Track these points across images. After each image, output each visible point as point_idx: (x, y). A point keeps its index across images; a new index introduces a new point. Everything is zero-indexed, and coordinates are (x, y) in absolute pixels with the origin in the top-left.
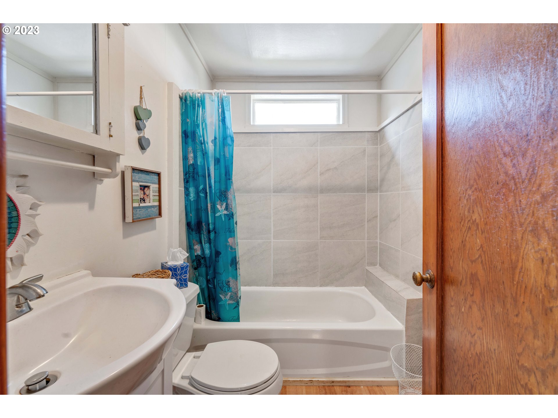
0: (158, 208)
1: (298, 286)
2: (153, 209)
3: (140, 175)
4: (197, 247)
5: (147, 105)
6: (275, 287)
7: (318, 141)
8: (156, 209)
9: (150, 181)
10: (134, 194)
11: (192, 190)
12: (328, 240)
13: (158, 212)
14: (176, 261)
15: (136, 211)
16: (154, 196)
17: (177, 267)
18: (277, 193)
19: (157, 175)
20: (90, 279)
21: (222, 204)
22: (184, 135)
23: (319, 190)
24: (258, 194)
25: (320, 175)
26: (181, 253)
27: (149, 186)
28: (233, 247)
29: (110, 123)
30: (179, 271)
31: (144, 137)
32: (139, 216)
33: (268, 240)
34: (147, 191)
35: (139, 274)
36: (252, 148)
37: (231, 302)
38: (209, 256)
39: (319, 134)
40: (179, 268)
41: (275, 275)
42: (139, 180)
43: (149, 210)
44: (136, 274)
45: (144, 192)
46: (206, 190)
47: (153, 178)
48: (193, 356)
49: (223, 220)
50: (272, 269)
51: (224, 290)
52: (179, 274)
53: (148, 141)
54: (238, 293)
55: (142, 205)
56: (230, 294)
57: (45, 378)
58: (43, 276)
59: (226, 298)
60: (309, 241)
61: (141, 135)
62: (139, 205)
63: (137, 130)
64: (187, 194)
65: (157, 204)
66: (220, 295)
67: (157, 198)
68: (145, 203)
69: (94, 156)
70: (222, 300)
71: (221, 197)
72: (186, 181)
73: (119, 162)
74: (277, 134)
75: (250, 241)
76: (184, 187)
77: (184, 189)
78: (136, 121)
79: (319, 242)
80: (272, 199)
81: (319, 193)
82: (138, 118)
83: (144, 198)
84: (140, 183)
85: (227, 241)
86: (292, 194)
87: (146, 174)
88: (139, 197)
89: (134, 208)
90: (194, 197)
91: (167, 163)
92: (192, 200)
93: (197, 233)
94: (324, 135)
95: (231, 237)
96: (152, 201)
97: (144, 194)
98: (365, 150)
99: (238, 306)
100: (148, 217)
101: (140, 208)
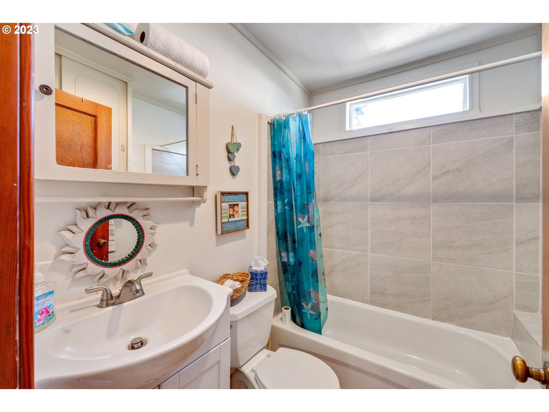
0: (246, 221)
1: (401, 312)
2: (241, 222)
3: (229, 196)
4: (284, 254)
5: (238, 139)
6: (373, 306)
7: (429, 137)
8: (244, 222)
9: (238, 200)
10: (222, 212)
11: (279, 203)
12: (446, 262)
13: (246, 224)
14: (259, 267)
15: (226, 225)
16: (243, 211)
17: (257, 273)
18: (375, 201)
19: (245, 194)
20: (189, 276)
21: (304, 217)
22: (273, 156)
23: (431, 198)
24: (353, 203)
25: (432, 180)
26: (263, 261)
27: (238, 204)
28: (314, 259)
29: (197, 166)
30: (259, 276)
31: (234, 165)
32: (229, 229)
33: (364, 253)
34: (236, 209)
35: (230, 274)
36: (347, 154)
37: (312, 312)
38: (293, 264)
39: (431, 129)
40: (259, 274)
41: (373, 293)
42: (228, 201)
43: (238, 223)
44: (227, 273)
45: (233, 209)
46: (292, 203)
47: (241, 197)
48: (266, 354)
49: (305, 232)
50: (369, 285)
51: (305, 298)
52: (259, 279)
53: (238, 169)
54: (319, 305)
55: (232, 219)
56: (311, 304)
57: (141, 341)
58: (152, 273)
59: (308, 307)
60: (416, 260)
61: (233, 164)
62: (228, 220)
63: (228, 161)
64: (276, 207)
65: (245, 218)
66: (303, 303)
67: (246, 213)
68: (234, 218)
69: (194, 188)
70: (304, 308)
71: (303, 210)
72: (275, 196)
73: (206, 191)
74: (375, 136)
75: (345, 251)
76: (273, 200)
77: (274, 202)
78: (228, 154)
79: (431, 263)
80: (369, 208)
81: (431, 202)
82: (229, 152)
83: (233, 214)
84: (229, 203)
85: (308, 252)
86: (393, 203)
87: (235, 195)
88: (229, 214)
89: (222, 223)
90: (281, 210)
91: (257, 182)
92: (279, 212)
93: (283, 242)
94: (440, 128)
95: (312, 249)
96: (240, 216)
97: (234, 211)
98: (512, 141)
99: (319, 317)
100: (236, 229)
101: (229, 223)
